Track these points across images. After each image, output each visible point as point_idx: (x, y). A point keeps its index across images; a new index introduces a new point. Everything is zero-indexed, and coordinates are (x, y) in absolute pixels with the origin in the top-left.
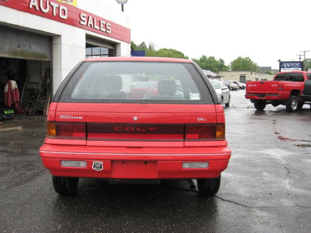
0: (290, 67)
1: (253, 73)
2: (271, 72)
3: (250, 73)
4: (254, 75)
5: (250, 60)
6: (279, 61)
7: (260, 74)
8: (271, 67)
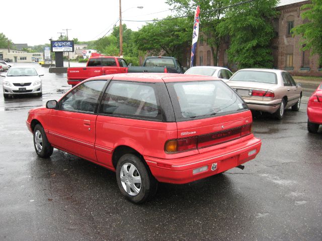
0: (61, 46)
1: (11, 51)
2: (28, 49)
3: (7, 50)
4: (11, 53)
5: (4, 36)
6: (50, 40)
7: (17, 51)
8: (26, 44)
